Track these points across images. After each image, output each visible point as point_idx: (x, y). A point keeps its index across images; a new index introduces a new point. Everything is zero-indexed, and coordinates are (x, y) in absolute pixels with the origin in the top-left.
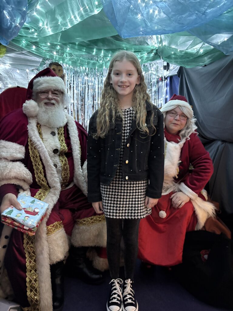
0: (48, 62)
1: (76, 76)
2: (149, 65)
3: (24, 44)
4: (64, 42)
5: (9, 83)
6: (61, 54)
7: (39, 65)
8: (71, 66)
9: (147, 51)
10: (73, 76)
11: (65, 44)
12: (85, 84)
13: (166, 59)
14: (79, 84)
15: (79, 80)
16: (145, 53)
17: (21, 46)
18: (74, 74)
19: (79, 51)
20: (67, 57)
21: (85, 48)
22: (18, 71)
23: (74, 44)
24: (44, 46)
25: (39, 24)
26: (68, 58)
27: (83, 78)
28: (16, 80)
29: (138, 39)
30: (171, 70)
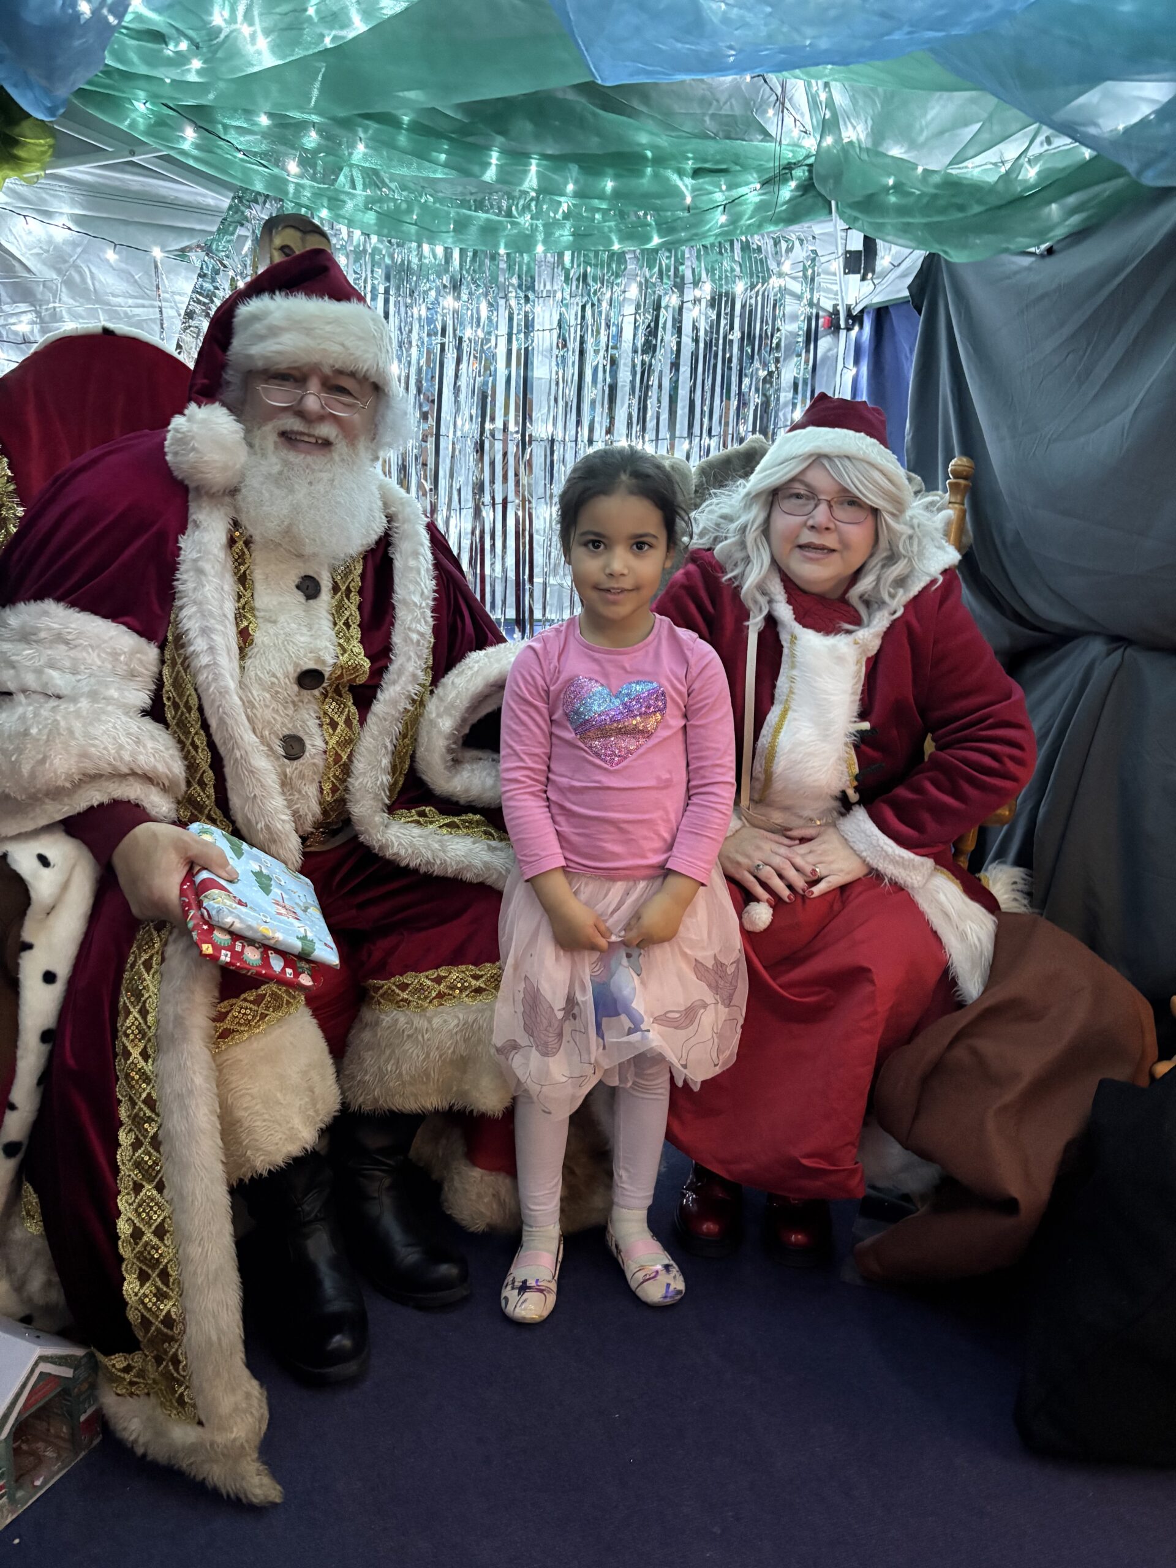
0: (261, 214)
1: (398, 289)
2: (768, 245)
3: (143, 116)
4: (342, 113)
5: (64, 313)
6: (325, 175)
7: (215, 229)
8: (374, 238)
9: (760, 170)
10: (381, 289)
11: (347, 124)
12: (443, 334)
13: (855, 214)
14: (410, 331)
15: (415, 310)
16: (750, 179)
17: (124, 126)
18: (388, 278)
19: (415, 159)
20: (354, 187)
21: (446, 147)
22: (111, 255)
23: (393, 122)
24: (241, 131)
25: (210, 14)
26: (361, 193)
27: (436, 302)
28: (99, 300)
29: (715, 103)
30: (884, 275)
